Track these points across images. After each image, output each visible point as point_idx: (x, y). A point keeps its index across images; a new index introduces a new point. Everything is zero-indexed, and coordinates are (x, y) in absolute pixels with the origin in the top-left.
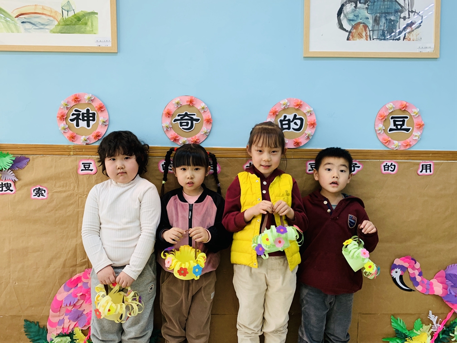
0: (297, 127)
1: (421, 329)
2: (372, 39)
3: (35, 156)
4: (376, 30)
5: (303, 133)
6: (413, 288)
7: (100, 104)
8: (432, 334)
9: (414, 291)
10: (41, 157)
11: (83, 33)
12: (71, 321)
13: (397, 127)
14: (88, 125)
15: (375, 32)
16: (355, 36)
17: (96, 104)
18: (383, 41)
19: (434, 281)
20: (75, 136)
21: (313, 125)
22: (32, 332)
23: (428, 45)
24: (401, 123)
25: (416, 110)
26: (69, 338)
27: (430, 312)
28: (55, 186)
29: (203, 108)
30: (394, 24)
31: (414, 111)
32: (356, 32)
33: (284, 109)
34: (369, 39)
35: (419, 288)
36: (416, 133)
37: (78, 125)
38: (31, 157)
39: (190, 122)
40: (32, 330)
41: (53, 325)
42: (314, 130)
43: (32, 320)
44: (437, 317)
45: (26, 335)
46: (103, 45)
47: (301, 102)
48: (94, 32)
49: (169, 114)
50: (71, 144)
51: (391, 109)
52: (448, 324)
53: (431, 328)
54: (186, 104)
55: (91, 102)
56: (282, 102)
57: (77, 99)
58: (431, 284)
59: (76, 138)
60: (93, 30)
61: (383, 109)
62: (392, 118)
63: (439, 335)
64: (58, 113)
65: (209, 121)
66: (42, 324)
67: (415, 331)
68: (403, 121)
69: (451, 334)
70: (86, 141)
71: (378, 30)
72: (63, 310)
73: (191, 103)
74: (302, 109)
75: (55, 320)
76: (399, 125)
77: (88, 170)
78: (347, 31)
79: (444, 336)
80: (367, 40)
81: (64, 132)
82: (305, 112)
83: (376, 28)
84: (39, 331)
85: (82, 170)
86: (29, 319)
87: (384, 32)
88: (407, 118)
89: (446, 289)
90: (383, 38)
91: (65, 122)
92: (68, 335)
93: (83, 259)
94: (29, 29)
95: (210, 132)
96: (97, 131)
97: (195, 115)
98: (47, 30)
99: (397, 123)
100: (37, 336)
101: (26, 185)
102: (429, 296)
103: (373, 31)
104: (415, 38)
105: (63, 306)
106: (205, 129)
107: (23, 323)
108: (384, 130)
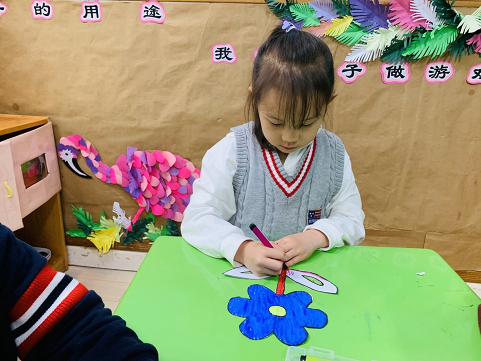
19: (116, 167)
27: (116, 203)
35: (99, 175)
58: (112, 171)
69: (143, 233)
102: (112, 186)
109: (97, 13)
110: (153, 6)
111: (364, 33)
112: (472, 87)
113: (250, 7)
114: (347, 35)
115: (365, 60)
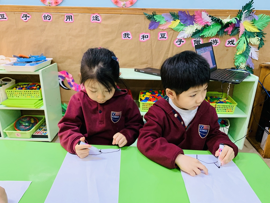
109: (72, 19)
110: (96, 16)
111: (184, 27)
112: (227, 48)
113: (138, 16)
114: (178, 27)
115: (185, 38)
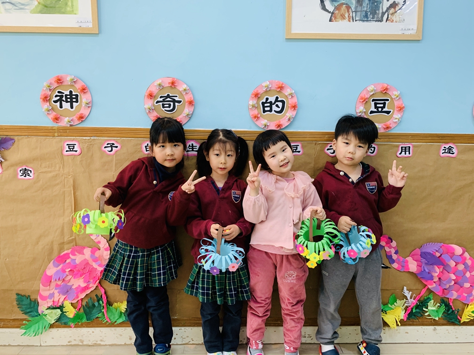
0: (279, 109)
1: (395, 303)
2: (354, 21)
3: (20, 137)
4: (358, 11)
5: (285, 115)
6: (388, 265)
7: (83, 86)
8: (406, 309)
9: (390, 268)
10: (26, 138)
11: (64, 13)
12: (61, 295)
13: (378, 110)
14: (72, 107)
15: (358, 13)
16: (338, 17)
17: (78, 86)
18: (365, 23)
19: (409, 259)
20: (59, 118)
21: (294, 107)
22: (24, 305)
23: (411, 27)
24: (382, 105)
25: (396, 93)
26: (59, 310)
27: (405, 288)
28: (41, 166)
29: (185, 90)
30: (377, 4)
31: (394, 94)
32: (338, 13)
33: (266, 91)
34: (351, 20)
35: (395, 265)
36: (397, 116)
37: (61, 107)
38: (16, 138)
39: (172, 103)
40: (24, 303)
41: (44, 298)
42: (295, 113)
43: (23, 294)
44: (411, 292)
45: (18, 307)
46: (84, 25)
47: (283, 84)
48: (74, 12)
49: (151, 96)
50: (55, 125)
51: (372, 91)
52: (422, 299)
53: (405, 303)
54: (168, 85)
55: (74, 84)
56: (264, 84)
57: (59, 81)
58: (407, 262)
59: (59, 120)
60: (73, 11)
61: (365, 92)
62: (373, 100)
63: (412, 309)
64: (41, 95)
65: (191, 103)
66: (33, 297)
67: (389, 305)
68: (384, 104)
69: (424, 309)
70: (70, 122)
71: (361, 11)
72: (53, 284)
73: (173, 84)
74: (283, 92)
75: (45, 293)
76: (380, 107)
77: (72, 151)
78: (329, 12)
79: (418, 310)
80: (349, 21)
81: (48, 114)
82: (286, 94)
83: (359, 9)
84: (30, 304)
85: (67, 151)
86: (20, 293)
87: (367, 14)
88: (388, 100)
89: (421, 267)
90: (366, 19)
91: (48, 103)
92: (58, 308)
93: (71, 237)
94: (9, 9)
95: (192, 114)
96: (81, 112)
97: (177, 96)
98: (27, 11)
99: (378, 105)
100: (29, 308)
101: (12, 166)
102: (404, 273)
103: (356, 12)
104: (398, 19)
105: (52, 281)
106: (187, 110)
107: (15, 297)
108: (364, 112)
109: (409, 151)
110: (450, 146)
